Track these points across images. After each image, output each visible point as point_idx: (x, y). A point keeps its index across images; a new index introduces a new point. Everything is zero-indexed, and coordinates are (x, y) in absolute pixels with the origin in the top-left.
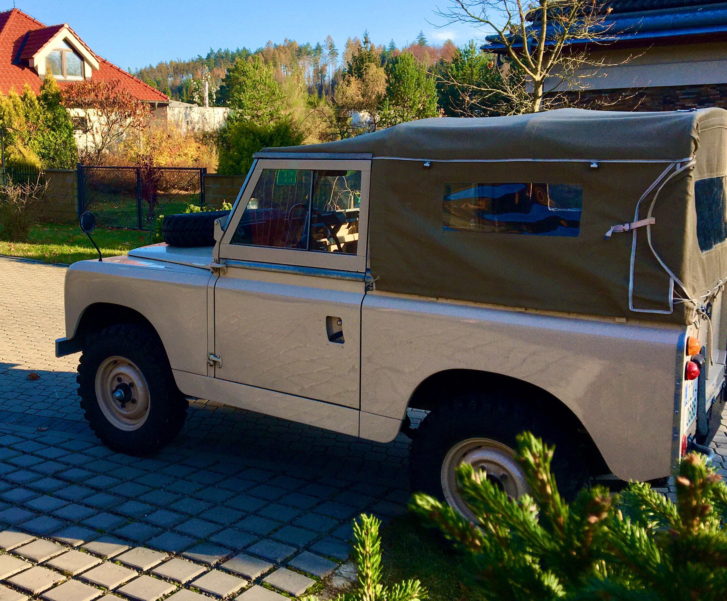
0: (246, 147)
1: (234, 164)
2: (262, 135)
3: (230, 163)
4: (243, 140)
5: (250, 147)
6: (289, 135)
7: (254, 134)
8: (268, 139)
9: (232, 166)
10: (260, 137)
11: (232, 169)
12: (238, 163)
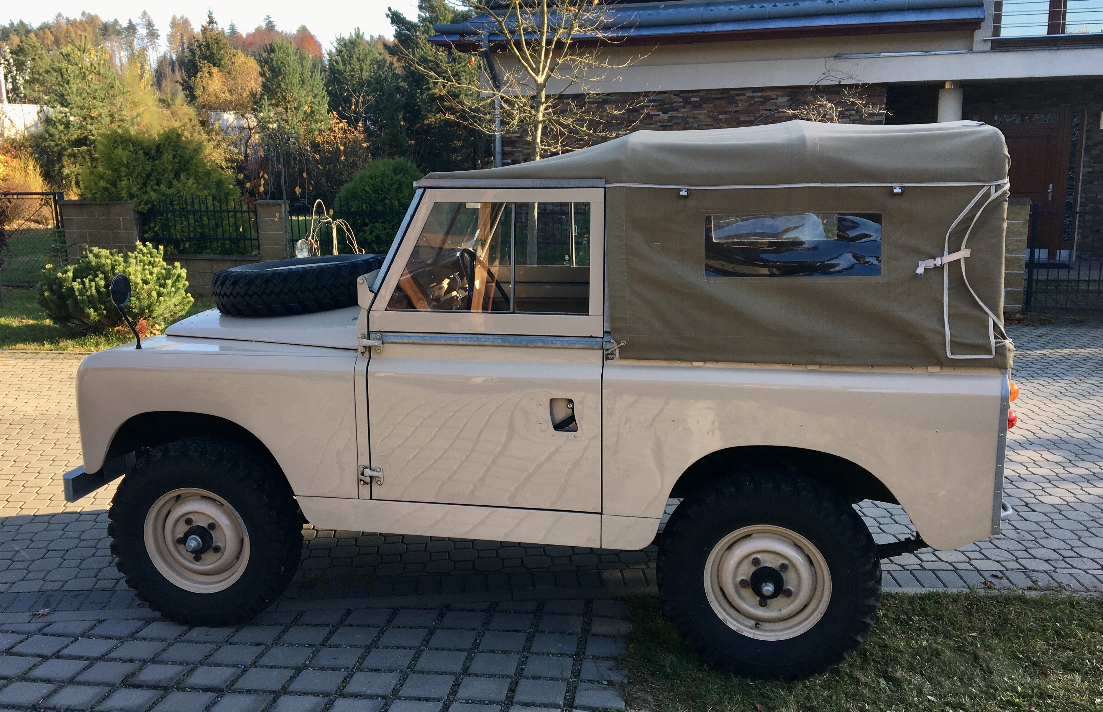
0: (125, 162)
1: (109, 186)
2: (144, 145)
3: (102, 184)
4: (119, 151)
5: (129, 161)
6: (182, 145)
7: (134, 144)
8: (153, 151)
9: (106, 189)
10: (142, 149)
11: (106, 193)
12: (114, 185)
